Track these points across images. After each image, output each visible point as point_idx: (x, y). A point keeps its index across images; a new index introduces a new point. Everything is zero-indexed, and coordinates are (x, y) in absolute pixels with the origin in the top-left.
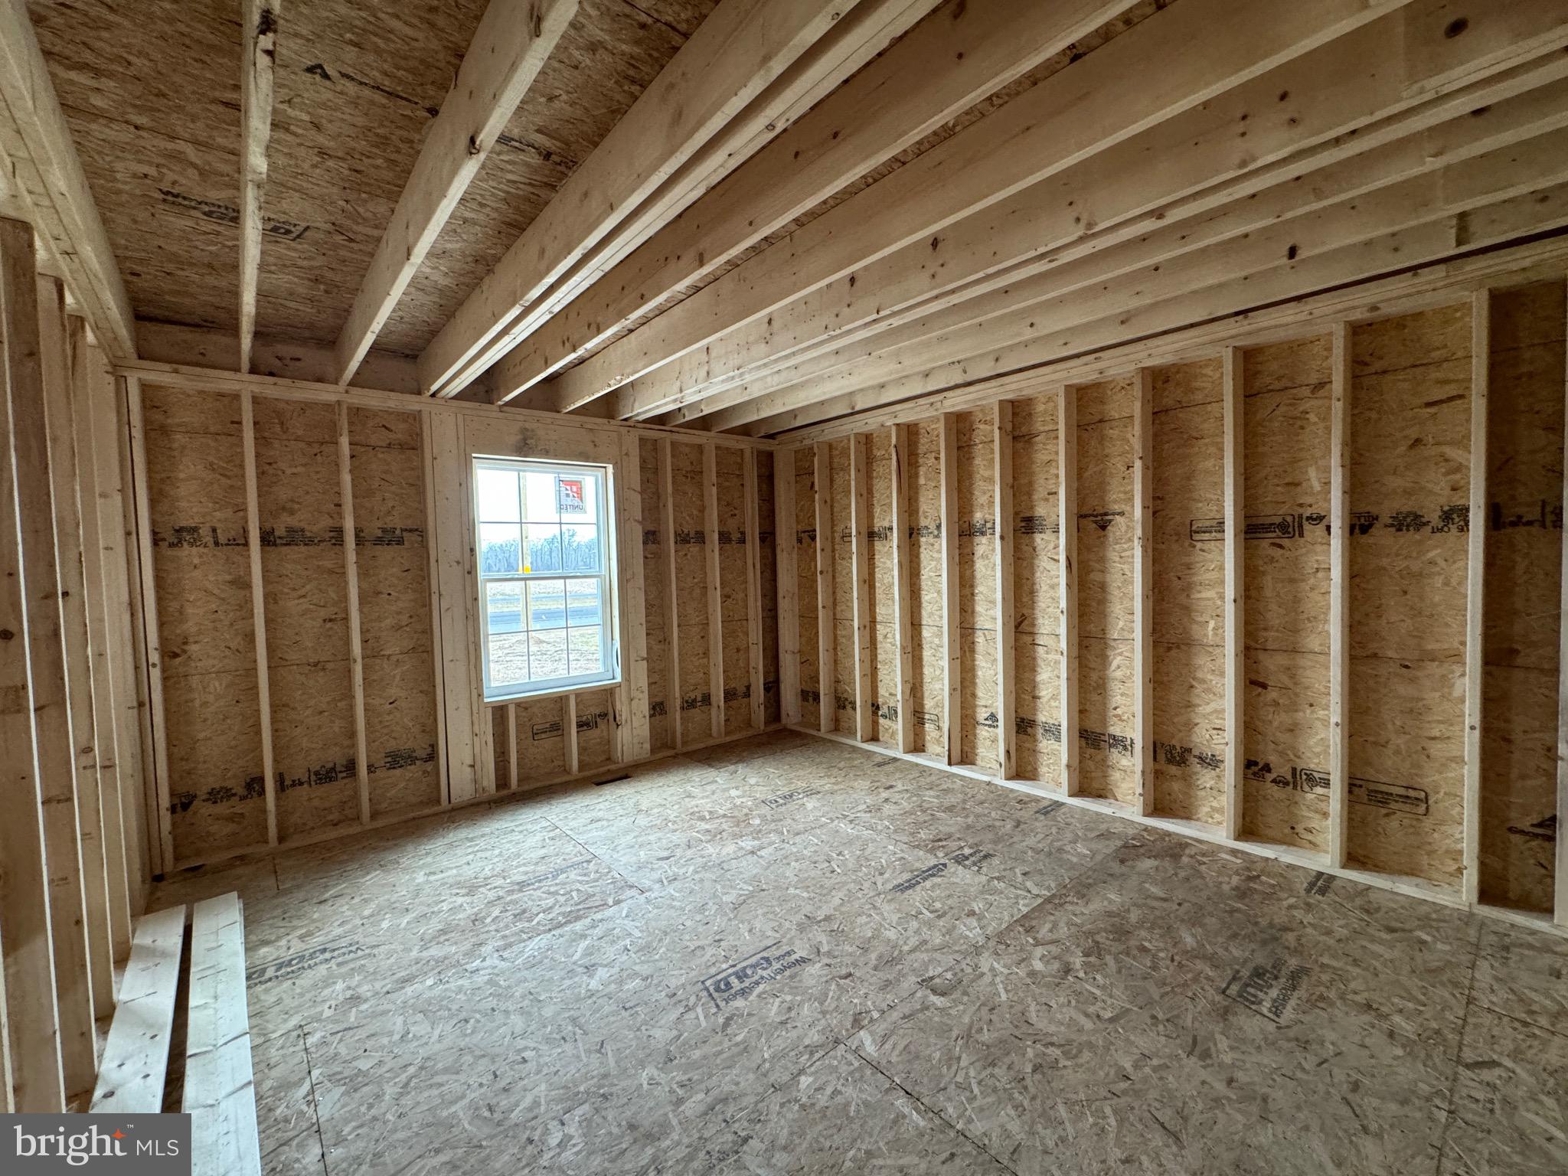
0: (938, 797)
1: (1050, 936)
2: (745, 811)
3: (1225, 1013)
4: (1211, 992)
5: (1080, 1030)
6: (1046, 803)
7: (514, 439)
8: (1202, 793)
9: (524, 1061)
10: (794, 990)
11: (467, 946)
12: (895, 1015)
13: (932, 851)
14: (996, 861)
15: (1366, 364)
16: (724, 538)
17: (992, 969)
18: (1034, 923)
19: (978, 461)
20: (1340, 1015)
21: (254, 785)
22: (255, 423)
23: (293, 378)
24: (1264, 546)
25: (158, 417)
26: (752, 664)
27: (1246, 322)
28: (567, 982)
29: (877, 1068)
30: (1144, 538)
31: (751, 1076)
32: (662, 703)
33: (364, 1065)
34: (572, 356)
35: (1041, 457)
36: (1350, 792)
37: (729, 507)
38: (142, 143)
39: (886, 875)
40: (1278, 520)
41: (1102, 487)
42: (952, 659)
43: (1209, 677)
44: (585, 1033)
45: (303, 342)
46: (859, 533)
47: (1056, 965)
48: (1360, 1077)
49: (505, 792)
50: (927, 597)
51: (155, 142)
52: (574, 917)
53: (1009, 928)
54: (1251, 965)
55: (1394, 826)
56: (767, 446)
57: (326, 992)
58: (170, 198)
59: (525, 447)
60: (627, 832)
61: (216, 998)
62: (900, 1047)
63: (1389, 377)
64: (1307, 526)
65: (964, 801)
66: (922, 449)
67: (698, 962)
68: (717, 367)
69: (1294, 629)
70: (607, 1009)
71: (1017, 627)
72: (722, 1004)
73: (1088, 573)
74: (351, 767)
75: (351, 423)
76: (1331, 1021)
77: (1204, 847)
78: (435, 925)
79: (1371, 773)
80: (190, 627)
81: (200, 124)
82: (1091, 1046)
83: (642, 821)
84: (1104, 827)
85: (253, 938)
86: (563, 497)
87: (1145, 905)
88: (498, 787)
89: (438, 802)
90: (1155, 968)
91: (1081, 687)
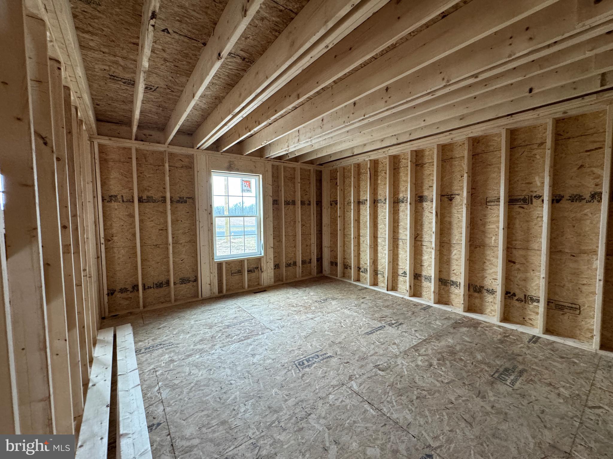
0: (382, 302)
1: (424, 353)
2: (309, 304)
3: (492, 383)
4: (487, 376)
5: (435, 386)
6: (425, 306)
7: (226, 165)
8: (487, 304)
9: (231, 384)
10: (327, 367)
11: (210, 345)
12: (365, 377)
13: (380, 321)
14: (404, 326)
15: (561, 135)
16: (303, 203)
17: (402, 363)
18: (418, 348)
19: (401, 174)
20: (539, 387)
21: (135, 287)
22: (137, 158)
23: (150, 142)
24: (516, 208)
25: (104, 156)
26: (312, 251)
27: (512, 119)
28: (245, 359)
29: (357, 394)
30: (467, 205)
31: (312, 394)
32: (278, 264)
33: (177, 382)
34: (249, 133)
35: (427, 172)
36: (548, 305)
37: (304, 191)
38: (104, 58)
39: (362, 329)
40: (522, 197)
41: (451, 184)
42: (389, 250)
43: (492, 259)
44: (252, 376)
45: (153, 129)
46: (354, 202)
47: (427, 363)
48: (544, 408)
49: (221, 294)
50: (380, 226)
51: (109, 58)
52: (247, 338)
53: (409, 349)
54: (503, 367)
55: (566, 319)
56: (319, 168)
57: (162, 358)
58: (112, 77)
59: (231, 168)
60: (266, 310)
61: (126, 357)
62: (366, 388)
63: (571, 140)
64: (534, 200)
65: (393, 304)
66: (380, 169)
67: (292, 355)
68: (302, 137)
69: (527, 241)
70: (260, 369)
71: (415, 238)
72: (301, 370)
73: (444, 218)
74: (168, 283)
75: (169, 159)
76: (535, 389)
77: (488, 324)
78: (198, 338)
79: (557, 298)
80: (114, 231)
81: (125, 51)
82: (439, 391)
83: (271, 306)
84: (448, 315)
85: (136, 339)
86: (244, 187)
87: (463, 344)
88: (219, 293)
89: (198, 297)
90: (465, 366)
91: (440, 262)
